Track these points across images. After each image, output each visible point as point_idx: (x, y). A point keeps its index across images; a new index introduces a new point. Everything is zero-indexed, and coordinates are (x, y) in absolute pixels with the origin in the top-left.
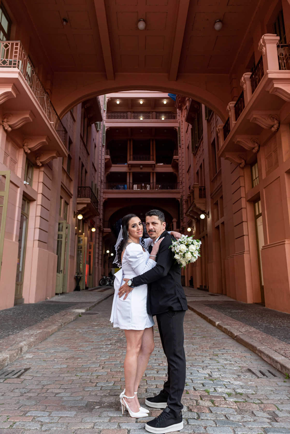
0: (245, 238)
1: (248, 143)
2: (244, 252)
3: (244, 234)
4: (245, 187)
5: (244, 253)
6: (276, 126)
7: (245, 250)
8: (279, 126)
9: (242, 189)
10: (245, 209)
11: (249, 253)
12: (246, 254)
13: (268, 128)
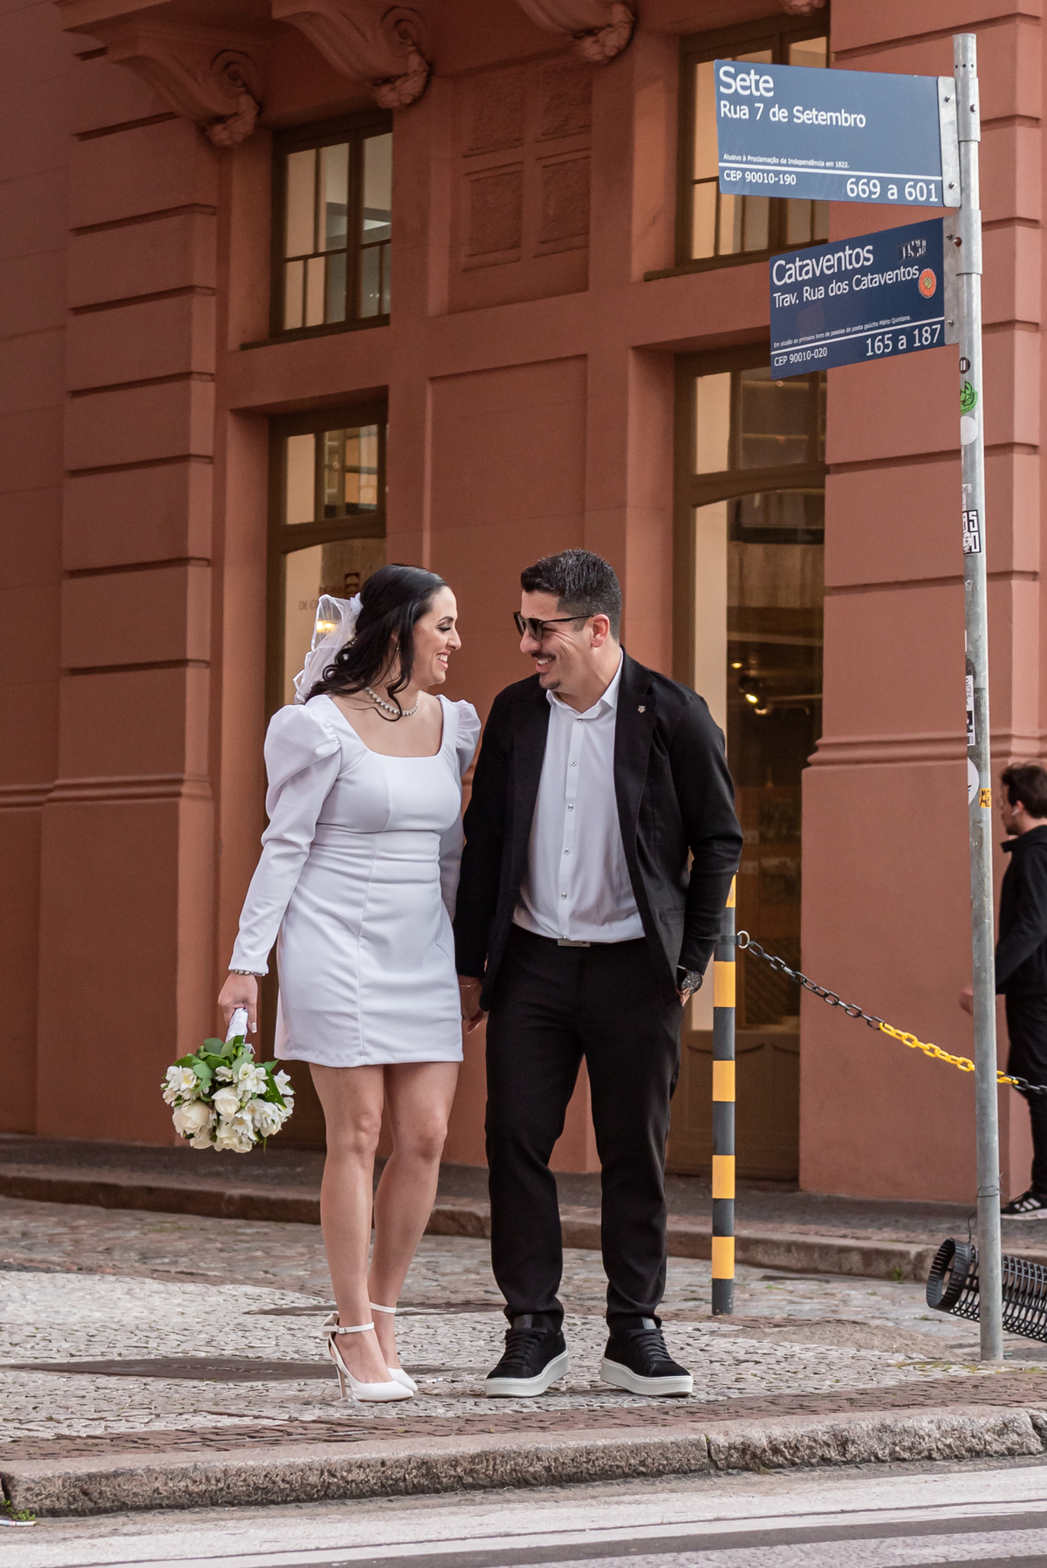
0: (195, 681)
1: (363, 36)
2: (180, 782)
3: (190, 655)
4: (220, 294)
5: (178, 795)
6: (613, 41)
7: (182, 769)
8: (630, 41)
9: (203, 310)
10: (208, 470)
11: (209, 792)
12: (192, 797)
13: (561, 30)
